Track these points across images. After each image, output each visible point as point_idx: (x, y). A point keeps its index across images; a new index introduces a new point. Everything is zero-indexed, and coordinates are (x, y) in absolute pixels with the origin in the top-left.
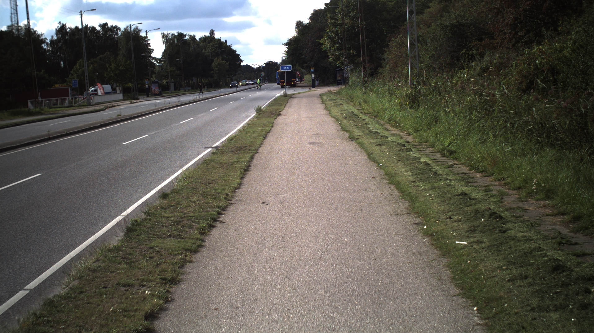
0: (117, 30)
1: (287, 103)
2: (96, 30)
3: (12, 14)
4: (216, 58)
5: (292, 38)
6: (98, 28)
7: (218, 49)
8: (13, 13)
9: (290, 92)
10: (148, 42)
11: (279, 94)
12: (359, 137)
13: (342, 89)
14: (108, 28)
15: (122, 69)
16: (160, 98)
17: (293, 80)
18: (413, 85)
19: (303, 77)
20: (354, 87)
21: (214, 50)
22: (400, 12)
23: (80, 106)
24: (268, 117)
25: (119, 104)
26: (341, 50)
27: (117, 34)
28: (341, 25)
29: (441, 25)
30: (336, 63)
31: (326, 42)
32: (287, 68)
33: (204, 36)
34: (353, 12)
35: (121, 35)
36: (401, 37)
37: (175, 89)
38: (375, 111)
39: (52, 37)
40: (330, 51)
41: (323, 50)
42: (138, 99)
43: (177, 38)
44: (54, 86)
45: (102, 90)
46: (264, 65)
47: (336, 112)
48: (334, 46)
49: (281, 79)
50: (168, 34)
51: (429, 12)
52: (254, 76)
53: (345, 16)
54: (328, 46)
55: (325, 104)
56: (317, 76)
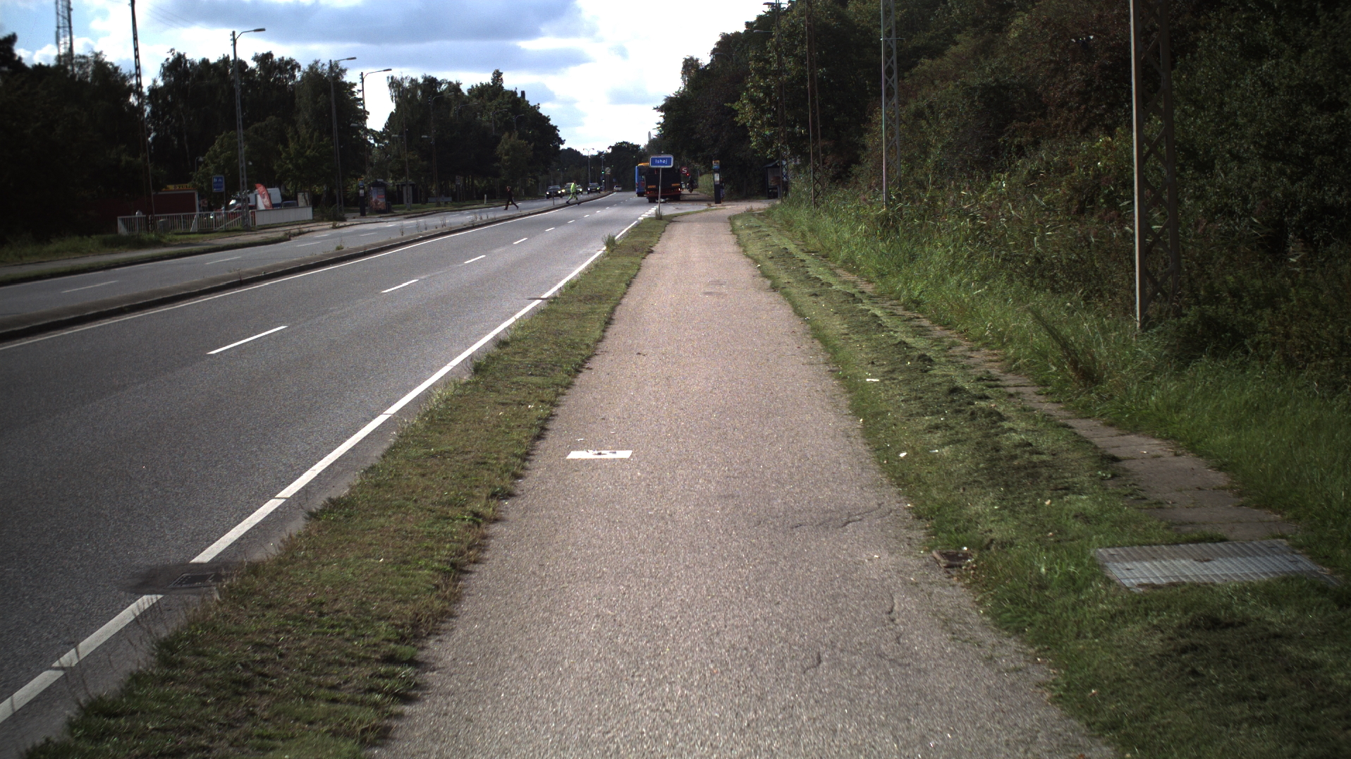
0: (293, 68)
1: (664, 232)
2: (247, 67)
3: (58, 27)
4: (507, 134)
5: (674, 95)
6: (252, 64)
7: (510, 114)
8: (61, 25)
9: (669, 210)
10: (359, 96)
11: (646, 215)
12: (787, 285)
13: (775, 207)
14: (273, 63)
15: (312, 154)
16: (390, 219)
17: (673, 185)
18: (891, 200)
19: (697, 180)
20: (796, 202)
21: (500, 115)
23: (227, 231)
24: (629, 255)
25: (311, 229)
26: (775, 125)
27: (293, 77)
28: (777, 73)
29: (964, 86)
30: (765, 153)
31: (744, 109)
32: (664, 162)
33: (479, 85)
34: (803, 47)
35: (302, 81)
37: (415, 201)
38: (825, 247)
39: (155, 81)
40: (752, 127)
41: (739, 125)
42: (344, 220)
43: (421, 89)
44: (166, 188)
45: (266, 200)
46: (610, 151)
47: (755, 248)
48: (761, 117)
49: (648, 183)
50: (402, 79)
51: (954, 54)
52: (587, 175)
53: (786, 56)
54: (750, 116)
55: (738, 235)
56: (727, 179)
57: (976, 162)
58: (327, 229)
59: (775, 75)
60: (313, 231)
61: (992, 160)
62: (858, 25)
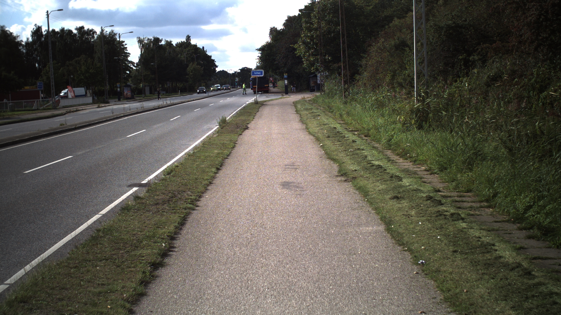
0: (93, 33)
1: (258, 112)
2: (72, 33)
4: (192, 63)
5: (265, 44)
6: (75, 32)
7: (193, 54)
9: (261, 98)
10: (126, 46)
11: (250, 101)
12: (356, 175)
13: (317, 97)
14: (84, 31)
15: (92, 72)
16: (131, 102)
17: (265, 85)
18: (420, 97)
19: (276, 83)
20: (331, 95)
21: (189, 55)
22: (378, 17)
23: (44, 109)
25: (85, 108)
26: (316, 55)
27: (93, 37)
28: (316, 29)
30: (310, 69)
31: (300, 48)
32: (259, 73)
33: (180, 42)
34: (330, 16)
35: (97, 39)
38: (364, 128)
39: (28, 39)
40: (304, 56)
41: (297, 55)
42: (108, 103)
43: (152, 43)
44: (24, 88)
45: (72, 93)
46: (239, 71)
47: (314, 126)
48: (308, 51)
50: (144, 38)
52: (229, 81)
53: (321, 20)
54: (303, 51)
55: (300, 115)
56: (290, 83)
62: (357, 5)
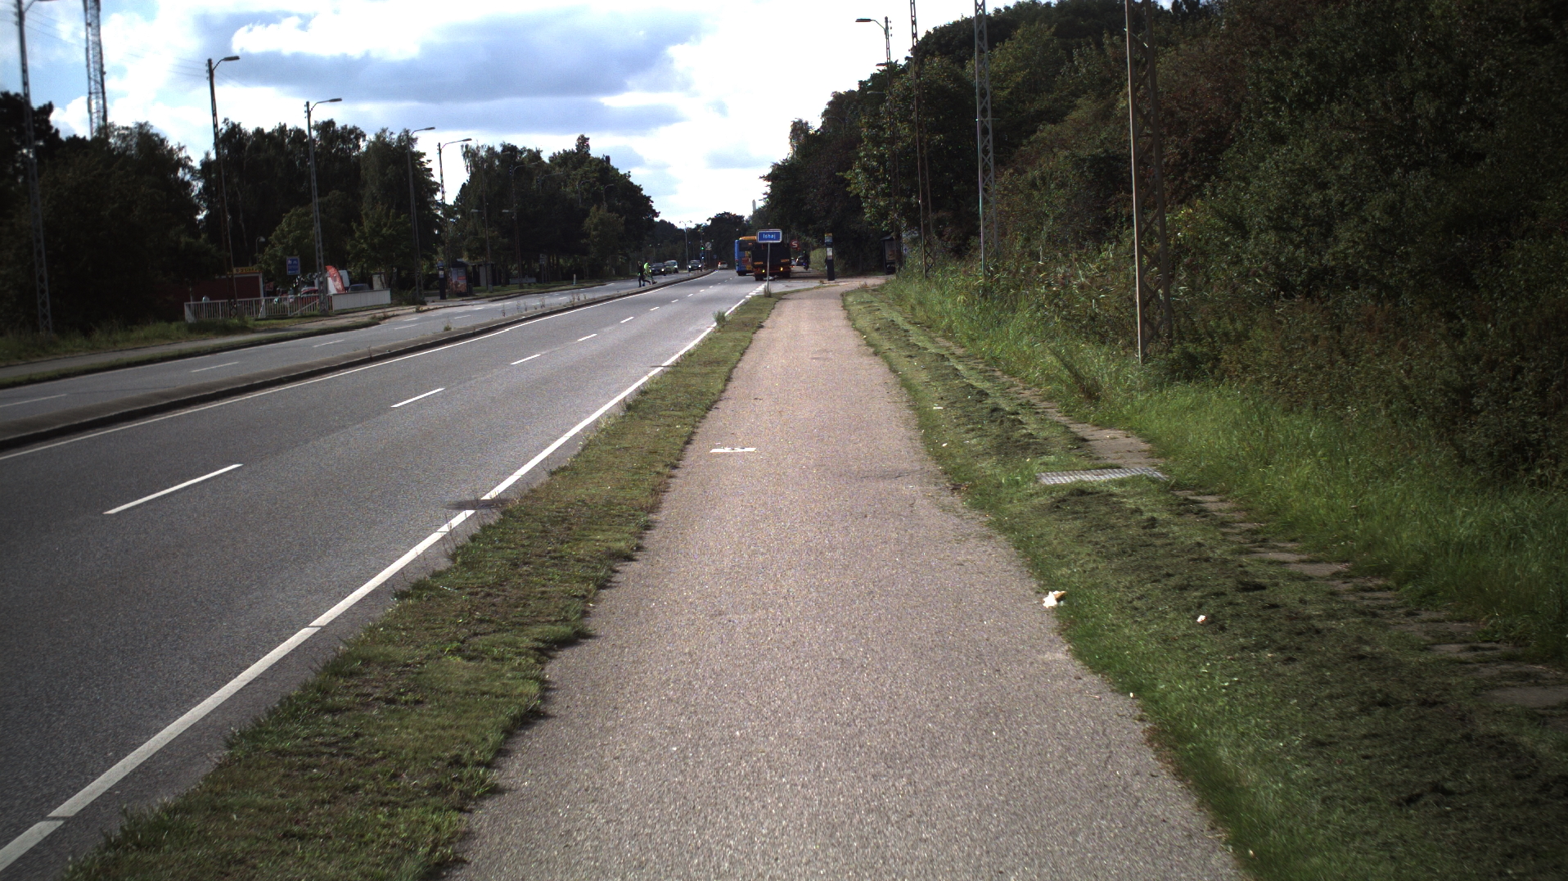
0: (357, 138)
1: (773, 309)
2: (306, 136)
3: (90, 93)
4: (594, 208)
5: (781, 162)
6: (312, 134)
7: (598, 183)
8: (93, 90)
9: (778, 287)
10: (428, 166)
11: (754, 293)
12: (888, 351)
13: (889, 282)
14: (335, 132)
15: (388, 232)
16: (474, 302)
17: (783, 261)
18: (989, 271)
20: (908, 276)
21: (587, 185)
23: (303, 316)
24: (740, 329)
25: (396, 313)
26: (889, 195)
27: (358, 147)
28: (892, 141)
30: (879, 225)
31: (857, 179)
32: (772, 236)
33: (562, 152)
35: (367, 151)
36: (1011, 174)
37: (494, 283)
39: (207, 154)
40: (866, 197)
41: (851, 195)
42: (424, 304)
43: (499, 158)
44: (231, 271)
45: (338, 283)
46: (709, 223)
48: (875, 186)
49: (754, 260)
50: (478, 147)
51: (1074, 120)
52: (684, 251)
53: (901, 122)
54: (863, 187)
55: (849, 311)
56: (839, 254)
57: (1089, 233)
58: (411, 313)
59: (888, 143)
60: (397, 315)
61: (1104, 231)
